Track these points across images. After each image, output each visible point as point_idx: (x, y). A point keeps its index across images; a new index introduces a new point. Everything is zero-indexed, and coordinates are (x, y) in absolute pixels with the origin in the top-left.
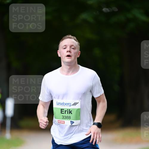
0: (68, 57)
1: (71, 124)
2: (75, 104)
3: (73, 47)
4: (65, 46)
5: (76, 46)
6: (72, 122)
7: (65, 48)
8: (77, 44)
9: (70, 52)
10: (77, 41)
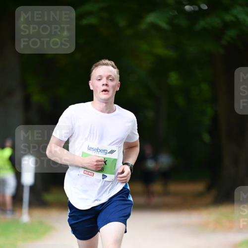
0: (104, 92)
1: (103, 179)
2: (112, 152)
3: (110, 78)
4: (100, 76)
5: (115, 76)
6: (104, 177)
7: (99, 80)
8: (116, 73)
9: (107, 85)
10: (115, 68)
